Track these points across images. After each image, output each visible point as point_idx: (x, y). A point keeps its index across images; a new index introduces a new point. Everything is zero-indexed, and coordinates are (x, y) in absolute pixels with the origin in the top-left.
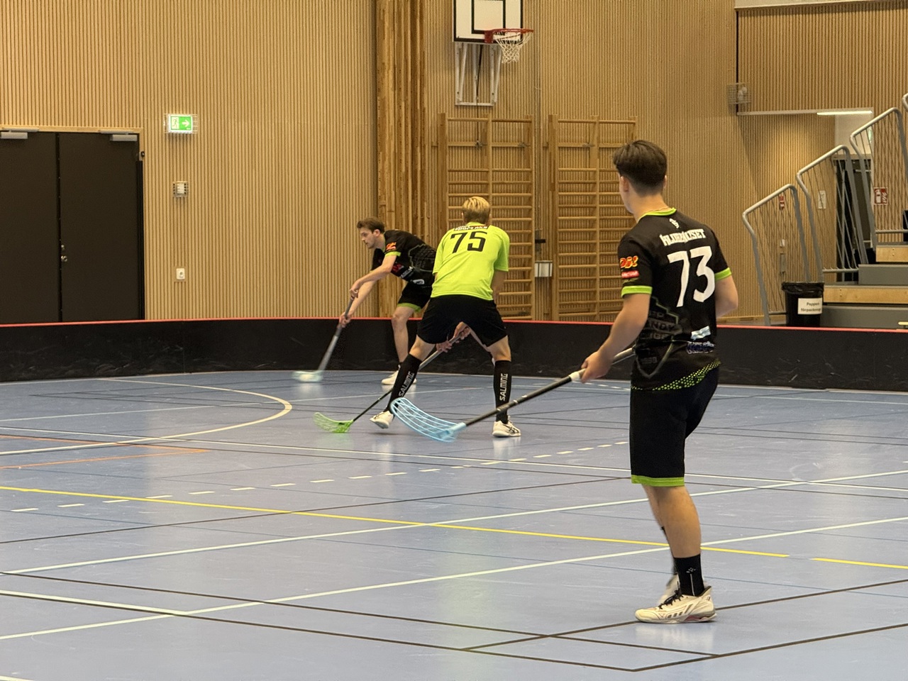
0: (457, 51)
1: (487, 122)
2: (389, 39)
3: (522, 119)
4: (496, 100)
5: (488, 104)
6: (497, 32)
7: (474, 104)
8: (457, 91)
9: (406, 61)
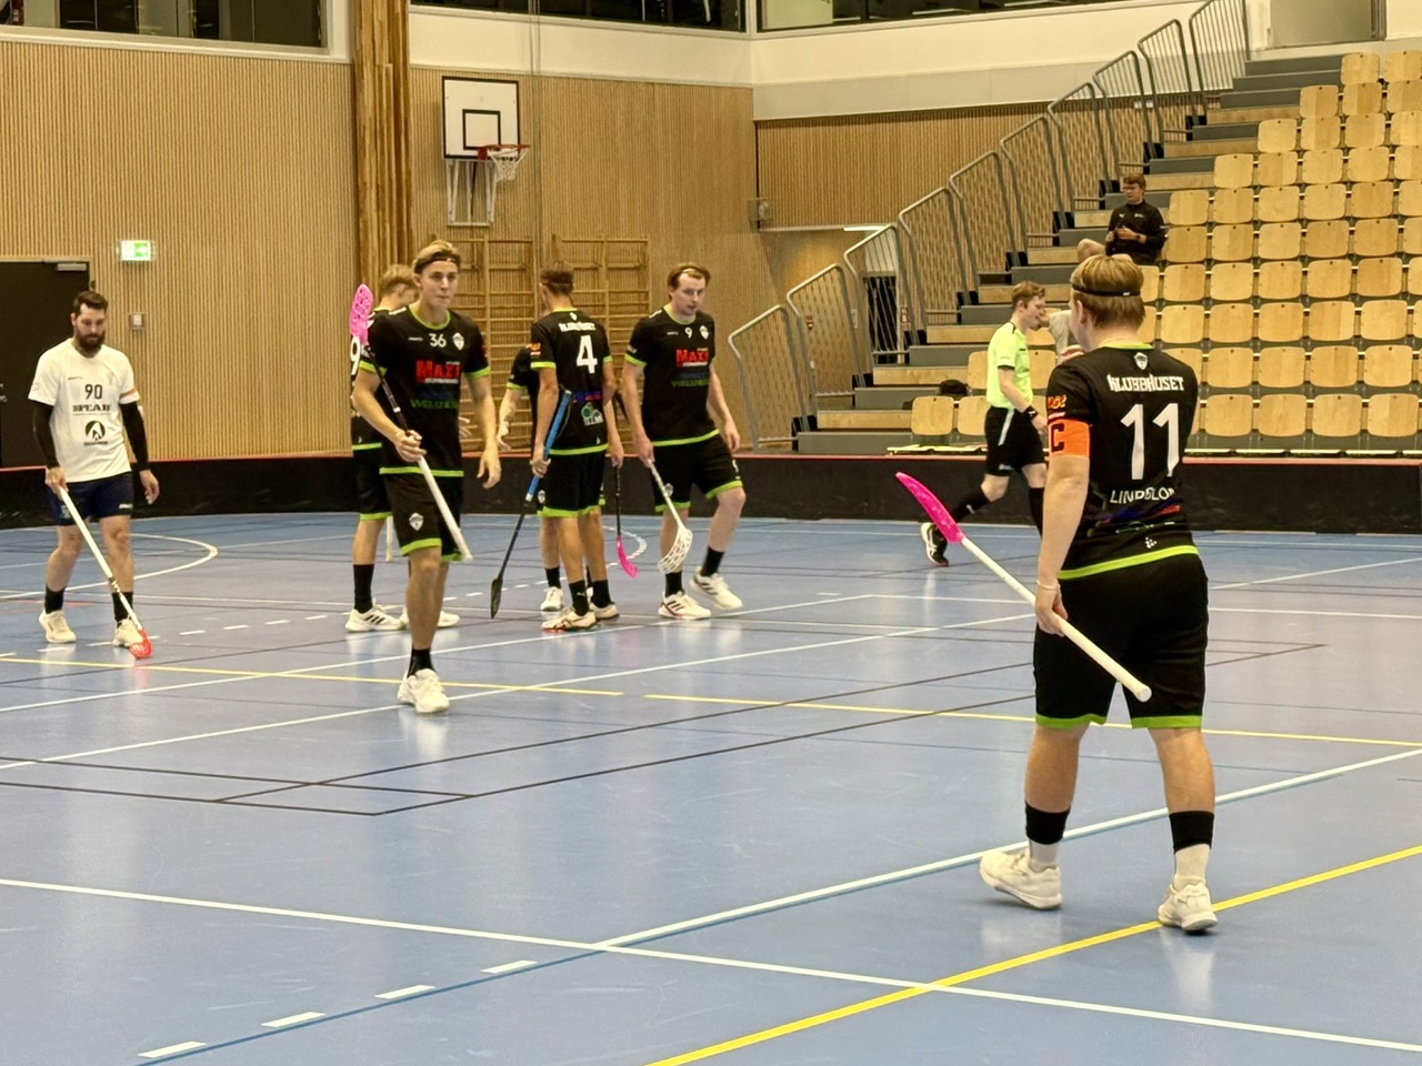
0: (448, 168)
1: (483, 243)
2: (370, 156)
3: (523, 239)
4: (492, 220)
5: (484, 224)
6: (490, 147)
7: (469, 224)
8: (449, 209)
9: (390, 180)
